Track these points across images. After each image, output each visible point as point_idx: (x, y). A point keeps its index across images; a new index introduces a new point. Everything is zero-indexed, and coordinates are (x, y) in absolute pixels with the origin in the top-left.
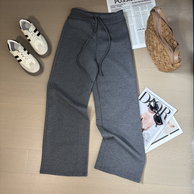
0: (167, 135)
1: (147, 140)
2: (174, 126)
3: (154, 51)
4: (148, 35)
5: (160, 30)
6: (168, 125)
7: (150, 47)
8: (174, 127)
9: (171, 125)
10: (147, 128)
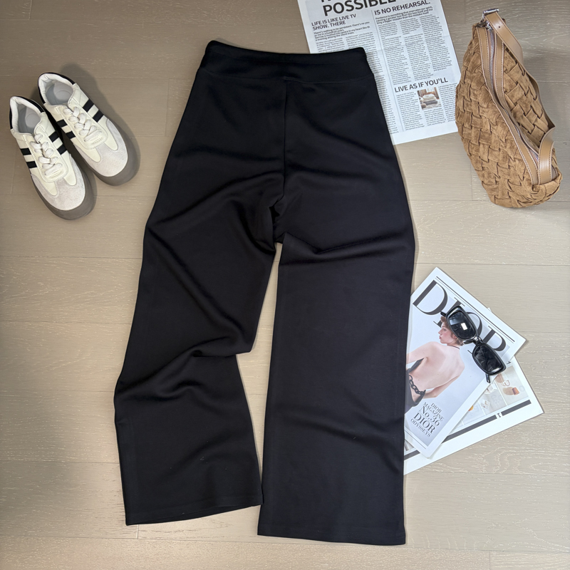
0: (494, 418)
1: (433, 428)
2: (514, 392)
3: (481, 146)
4: (466, 97)
6: (499, 388)
7: (470, 132)
8: (515, 394)
9: (506, 387)
10: (434, 390)
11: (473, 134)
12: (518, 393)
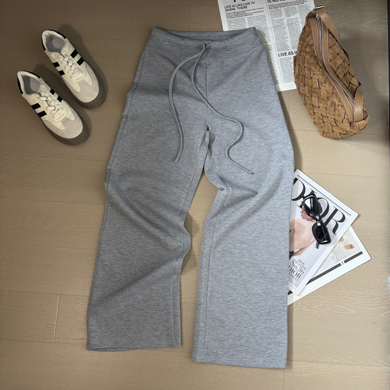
0: (339, 265)
2: (351, 247)
3: (313, 97)
4: (301, 65)
5: (326, 55)
6: (341, 245)
7: (304, 88)
8: (352, 248)
9: (346, 244)
10: (299, 251)
11: (307, 90)
12: (354, 247)
